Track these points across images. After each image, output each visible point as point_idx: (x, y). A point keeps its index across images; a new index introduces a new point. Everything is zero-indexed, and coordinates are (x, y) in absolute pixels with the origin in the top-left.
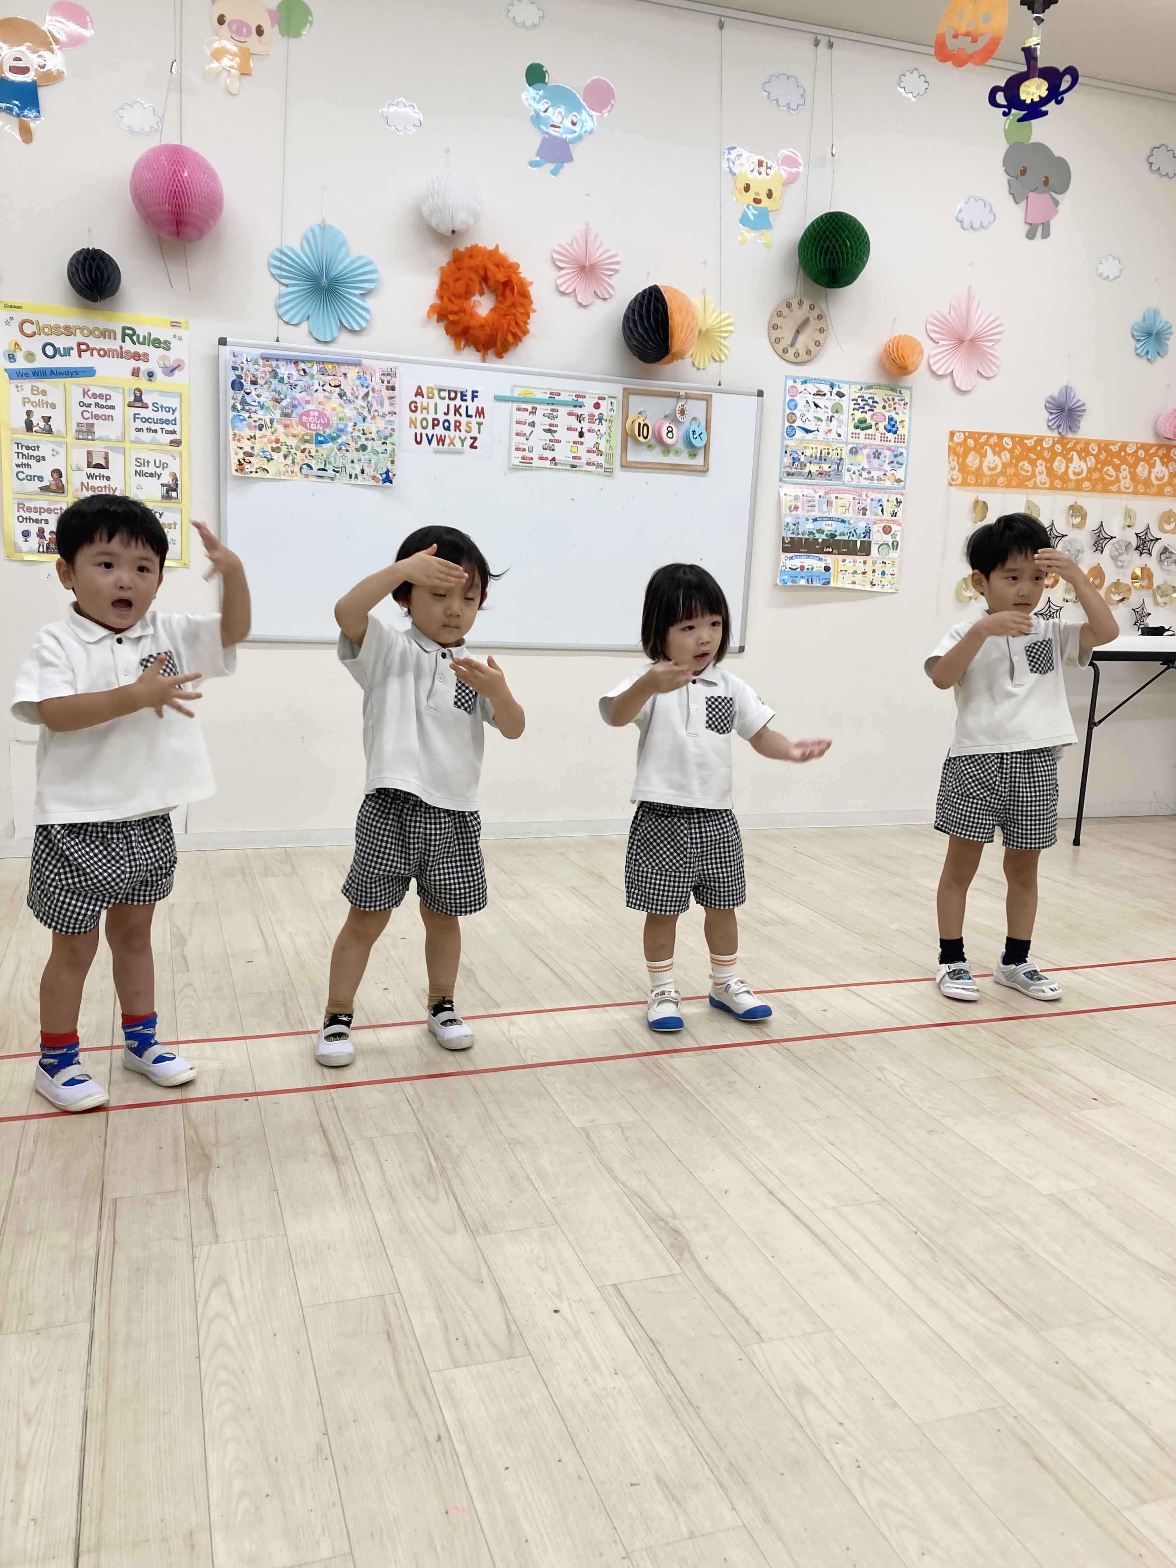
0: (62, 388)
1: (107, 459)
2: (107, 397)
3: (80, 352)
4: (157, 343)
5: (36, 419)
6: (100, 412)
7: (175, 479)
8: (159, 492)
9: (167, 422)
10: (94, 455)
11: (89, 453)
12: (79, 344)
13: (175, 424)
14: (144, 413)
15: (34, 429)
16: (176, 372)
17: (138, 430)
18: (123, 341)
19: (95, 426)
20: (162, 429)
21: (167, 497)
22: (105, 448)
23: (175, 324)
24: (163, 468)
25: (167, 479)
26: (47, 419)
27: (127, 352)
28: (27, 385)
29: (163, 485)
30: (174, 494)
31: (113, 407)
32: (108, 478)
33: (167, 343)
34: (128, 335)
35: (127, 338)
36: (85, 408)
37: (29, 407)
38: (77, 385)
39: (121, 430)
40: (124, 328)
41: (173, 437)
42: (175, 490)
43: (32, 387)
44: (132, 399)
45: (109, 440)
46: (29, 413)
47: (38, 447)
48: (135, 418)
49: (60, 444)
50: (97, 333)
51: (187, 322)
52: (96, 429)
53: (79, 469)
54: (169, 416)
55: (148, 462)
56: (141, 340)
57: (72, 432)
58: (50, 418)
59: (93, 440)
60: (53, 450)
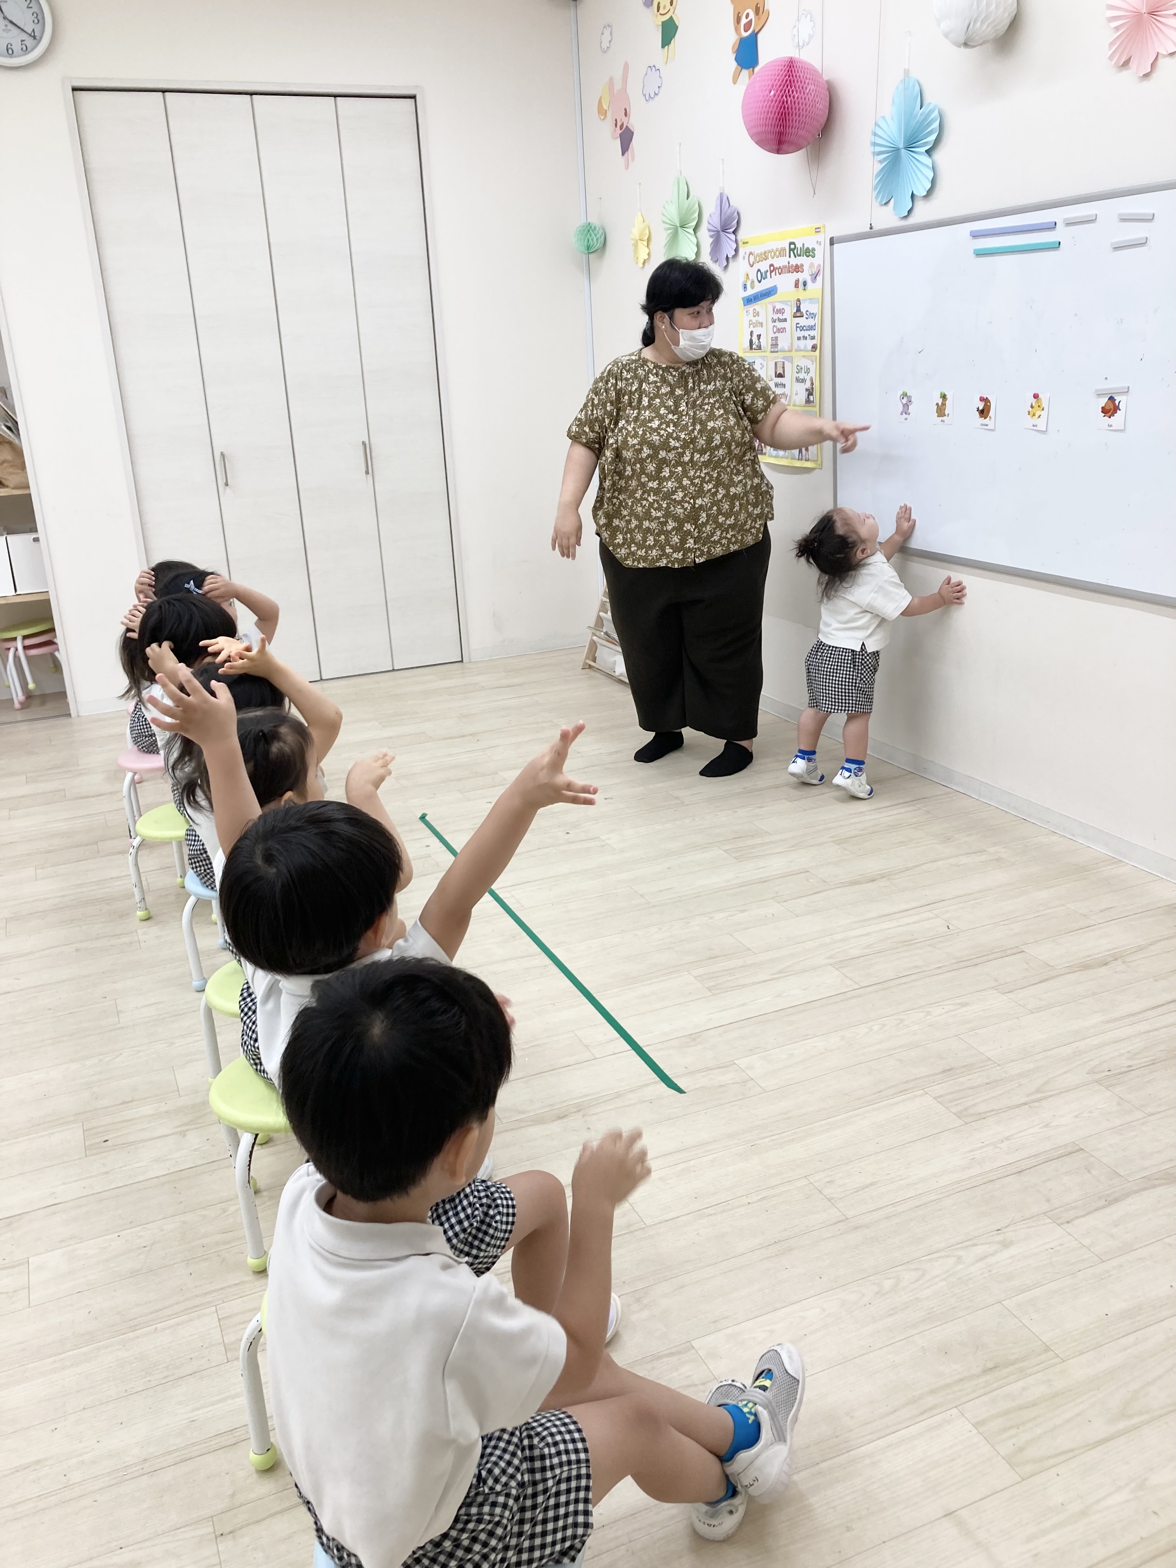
0: (765, 308)
1: (783, 368)
2: (781, 311)
3: (771, 272)
4: (809, 252)
5: (755, 339)
6: (780, 325)
7: (812, 384)
8: (803, 395)
9: (812, 328)
10: (778, 366)
11: (776, 364)
12: (771, 265)
13: (815, 330)
14: (803, 321)
15: (754, 346)
16: (817, 277)
17: (799, 338)
18: (790, 257)
19: (779, 338)
20: (809, 335)
21: (808, 401)
22: (782, 358)
23: (818, 230)
24: (808, 373)
25: (808, 385)
26: (759, 336)
27: (792, 266)
28: (751, 308)
29: (807, 390)
30: (811, 398)
31: (785, 320)
32: (784, 386)
33: (814, 249)
34: (793, 250)
35: (792, 252)
36: (774, 324)
37: (752, 329)
38: (770, 303)
39: (791, 341)
40: (791, 243)
41: (814, 342)
42: (812, 394)
43: (754, 309)
44: (795, 310)
45: (784, 351)
46: (752, 333)
47: (754, 362)
48: (797, 327)
49: (763, 358)
50: (777, 253)
51: (824, 226)
52: (779, 343)
53: (772, 380)
54: (811, 322)
55: (802, 368)
56: (799, 253)
57: (769, 347)
58: (760, 335)
59: (777, 352)
60: (761, 364)
